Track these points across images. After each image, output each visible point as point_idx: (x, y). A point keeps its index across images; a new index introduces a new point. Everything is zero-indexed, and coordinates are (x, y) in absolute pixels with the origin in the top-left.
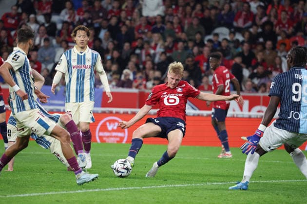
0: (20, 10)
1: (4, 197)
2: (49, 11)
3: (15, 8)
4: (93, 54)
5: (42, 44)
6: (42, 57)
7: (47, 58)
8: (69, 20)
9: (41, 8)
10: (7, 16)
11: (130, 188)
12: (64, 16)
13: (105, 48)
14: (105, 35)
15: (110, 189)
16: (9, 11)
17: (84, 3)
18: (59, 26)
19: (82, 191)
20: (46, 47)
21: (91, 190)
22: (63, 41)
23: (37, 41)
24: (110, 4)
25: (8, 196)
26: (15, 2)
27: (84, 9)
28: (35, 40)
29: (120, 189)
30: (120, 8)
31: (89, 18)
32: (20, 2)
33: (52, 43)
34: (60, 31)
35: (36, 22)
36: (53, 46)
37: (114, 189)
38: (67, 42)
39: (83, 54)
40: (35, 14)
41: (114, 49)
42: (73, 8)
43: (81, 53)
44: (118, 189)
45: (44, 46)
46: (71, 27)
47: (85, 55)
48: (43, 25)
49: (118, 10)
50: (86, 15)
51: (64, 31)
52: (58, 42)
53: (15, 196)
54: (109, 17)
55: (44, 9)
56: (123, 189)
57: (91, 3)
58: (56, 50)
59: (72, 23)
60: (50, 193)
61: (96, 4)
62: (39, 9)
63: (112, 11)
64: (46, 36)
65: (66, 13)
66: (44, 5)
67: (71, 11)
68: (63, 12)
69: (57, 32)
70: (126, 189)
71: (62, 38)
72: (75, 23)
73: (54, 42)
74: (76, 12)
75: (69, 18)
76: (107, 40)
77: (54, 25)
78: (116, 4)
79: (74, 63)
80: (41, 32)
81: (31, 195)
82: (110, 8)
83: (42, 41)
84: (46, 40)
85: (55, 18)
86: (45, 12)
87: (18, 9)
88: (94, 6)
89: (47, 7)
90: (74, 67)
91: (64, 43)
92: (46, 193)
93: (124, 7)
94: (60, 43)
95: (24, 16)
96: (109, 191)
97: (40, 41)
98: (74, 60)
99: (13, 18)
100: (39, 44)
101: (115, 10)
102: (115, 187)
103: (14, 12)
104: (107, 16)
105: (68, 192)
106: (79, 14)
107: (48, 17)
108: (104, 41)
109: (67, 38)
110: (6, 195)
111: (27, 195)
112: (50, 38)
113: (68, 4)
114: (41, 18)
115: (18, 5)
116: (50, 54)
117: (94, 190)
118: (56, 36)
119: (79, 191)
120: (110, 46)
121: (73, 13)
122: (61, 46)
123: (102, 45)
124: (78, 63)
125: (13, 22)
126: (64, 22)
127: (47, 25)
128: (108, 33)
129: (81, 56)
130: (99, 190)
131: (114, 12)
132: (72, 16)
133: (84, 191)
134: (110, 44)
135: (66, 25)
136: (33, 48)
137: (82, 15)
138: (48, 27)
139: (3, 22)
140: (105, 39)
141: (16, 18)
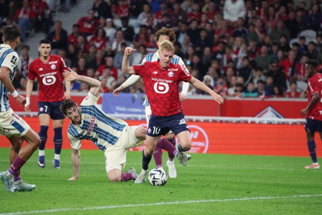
0: (96, 14)
1: (81, 209)
2: (126, 14)
3: (91, 12)
5: (120, 49)
6: (118, 62)
8: (147, 24)
9: (118, 11)
10: (83, 20)
11: (211, 200)
12: (142, 19)
13: (185, 52)
14: (185, 39)
15: (190, 202)
16: (85, 15)
17: (162, 6)
18: (137, 30)
19: (160, 204)
21: (170, 203)
22: (141, 45)
23: (114, 46)
24: (190, 6)
25: (84, 209)
27: (163, 12)
28: (111, 45)
29: (201, 201)
30: (200, 11)
31: (168, 22)
34: (138, 36)
35: (113, 26)
37: (195, 201)
38: (145, 47)
40: (112, 17)
41: (194, 54)
42: (150, 11)
44: (198, 201)
45: (121, 51)
46: (149, 31)
48: (120, 29)
49: (198, 14)
50: (165, 20)
51: (142, 36)
54: (189, 20)
55: (121, 12)
56: (204, 201)
57: (170, 6)
59: (150, 27)
60: (127, 206)
61: (176, 7)
62: (116, 12)
63: (191, 14)
64: (123, 41)
65: (144, 17)
66: (121, 8)
67: (149, 15)
68: (141, 16)
69: (134, 36)
70: (207, 201)
71: (140, 43)
72: (154, 27)
74: (154, 15)
75: (147, 21)
76: (187, 44)
77: (131, 29)
78: (195, 7)
80: (118, 36)
81: (109, 207)
82: (190, 10)
83: (119, 46)
84: (123, 44)
85: (132, 22)
86: (122, 15)
87: (94, 13)
88: (173, 10)
89: (124, 11)
91: (141, 48)
92: (124, 206)
93: (204, 10)
94: (138, 48)
95: (102, 20)
96: (189, 204)
97: (117, 46)
99: (89, 22)
100: (116, 50)
101: (195, 13)
103: (90, 16)
104: (187, 19)
106: (157, 17)
107: (125, 20)
108: (183, 46)
109: (145, 42)
110: (82, 208)
111: (104, 207)
112: (128, 43)
113: (146, 7)
114: (118, 23)
115: (94, 9)
117: (173, 203)
118: (134, 42)
119: (158, 204)
120: (190, 50)
121: (152, 16)
122: (139, 51)
123: (181, 50)
125: (89, 26)
126: (142, 26)
127: (124, 29)
128: (187, 37)
130: (179, 202)
131: (193, 15)
132: (150, 20)
133: (163, 203)
134: (190, 48)
135: (143, 29)
136: (109, 54)
137: (161, 18)
138: (125, 31)
139: (79, 26)
140: (184, 44)
141: (93, 22)
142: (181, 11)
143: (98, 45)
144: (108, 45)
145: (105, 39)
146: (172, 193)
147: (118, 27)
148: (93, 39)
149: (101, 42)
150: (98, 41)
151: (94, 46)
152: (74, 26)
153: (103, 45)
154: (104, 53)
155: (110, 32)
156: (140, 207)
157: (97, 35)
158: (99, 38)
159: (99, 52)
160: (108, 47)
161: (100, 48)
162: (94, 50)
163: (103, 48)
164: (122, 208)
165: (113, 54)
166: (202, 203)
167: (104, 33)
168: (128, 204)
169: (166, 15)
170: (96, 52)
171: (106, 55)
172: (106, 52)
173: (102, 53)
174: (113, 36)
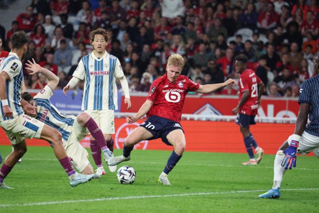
0: (35, 11)
1: (21, 205)
2: (65, 11)
3: (30, 8)
4: (110, 59)
5: (59, 46)
6: (58, 59)
7: (64, 61)
8: (86, 22)
9: (57, 8)
10: (22, 16)
11: (151, 196)
12: (81, 16)
13: (124, 50)
14: (124, 36)
15: (130, 198)
17: (101, 3)
18: (76, 28)
19: (101, 200)
20: (63, 50)
21: (111, 199)
22: (80, 43)
23: (53, 43)
24: (129, 4)
25: (24, 205)
26: (30, 2)
27: (102, 10)
28: (51, 42)
29: (141, 197)
30: (139, 8)
31: (107, 19)
32: (36, 2)
33: (69, 45)
34: (77, 33)
35: (52, 23)
36: (69, 48)
37: (135, 197)
38: (84, 44)
39: (100, 60)
40: (51, 14)
41: (133, 51)
42: (89, 9)
43: (99, 58)
44: (138, 197)
45: (61, 48)
46: (88, 28)
47: (102, 60)
48: (59, 26)
49: (137, 11)
50: (104, 17)
51: (81, 33)
52: (75, 44)
53: (32, 204)
54: (128, 17)
55: (60, 9)
56: (144, 197)
57: (109, 3)
58: (73, 52)
59: (89, 24)
60: (68, 202)
61: (114, 4)
62: (55, 9)
63: (130, 12)
64: (62, 38)
65: (83, 14)
66: (60, 6)
67: (88, 12)
68: (80, 13)
69: (74, 34)
70: (147, 197)
71: (79, 40)
72: (93, 24)
73: (71, 44)
74: (93, 13)
75: (87, 19)
76: (126, 41)
77: (70, 26)
78: (134, 4)
79: (92, 70)
80: (57, 33)
81: (49, 203)
82: (128, 8)
83: (59, 43)
84: (63, 42)
85: (71, 19)
86: (61, 12)
87: (33, 9)
88: (112, 7)
89: (63, 8)
90: (92, 73)
91: (81, 45)
92: (65, 202)
93: (142, 7)
94: (77, 45)
95: (40, 17)
96: (129, 200)
97: (57, 43)
98: (92, 66)
99: (28, 19)
100: (55, 47)
101: (133, 11)
102: (135, 195)
103: (29, 13)
104: (126, 16)
105: (86, 201)
106: (96, 15)
107: (64, 17)
108: (122, 43)
109: (84, 39)
110: (22, 204)
111: (44, 203)
112: (67, 40)
113: (85, 4)
114: (57, 20)
115: (33, 6)
116: (67, 57)
117: (114, 198)
118: (73, 38)
119: (99, 199)
120: (129, 48)
121: (91, 13)
122: (78, 49)
123: (121, 47)
124: (96, 70)
125: (28, 23)
126: (81, 23)
127: (63, 26)
128: (126, 35)
129: (99, 62)
130: (119, 198)
131: (132, 13)
132: (89, 17)
133: (103, 199)
134: (129, 46)
135: (83, 26)
136: (49, 50)
137: (100, 16)
138: (65, 28)
139: (18, 23)
140: (123, 41)
141: (32, 19)
142: (119, 8)
143: (37, 42)
144: (47, 41)
145: (44, 36)
146: (112, 189)
147: (57, 24)
148: (32, 36)
149: (41, 39)
150: (37, 38)
151: (34, 42)
152: (14, 23)
153: (43, 42)
154: (43, 50)
155: (49, 29)
156: (81, 202)
157: (36, 31)
158: (38, 35)
159: (38, 49)
160: (47, 44)
161: (40, 45)
162: (34, 47)
163: (42, 45)
164: (62, 204)
165: (52, 50)
166: (142, 199)
167: (43, 30)
168: (68, 200)
169: (105, 12)
170: (35, 49)
171: (45, 52)
172: (45, 49)
173: (41, 50)
174: (52, 33)
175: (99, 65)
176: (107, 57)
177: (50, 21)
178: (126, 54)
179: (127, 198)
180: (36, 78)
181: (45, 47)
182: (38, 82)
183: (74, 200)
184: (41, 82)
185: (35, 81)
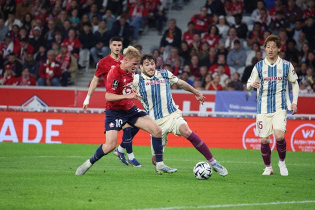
0: (209, 12)
1: (195, 207)
2: (240, 11)
3: (204, 9)
4: (284, 65)
5: (233, 46)
6: (232, 60)
7: (238, 62)
9: (231, 8)
10: (197, 17)
12: (256, 16)
13: (300, 50)
14: (300, 36)
15: (306, 202)
16: (198, 12)
18: (250, 28)
19: (276, 203)
20: (237, 50)
21: (286, 202)
22: (254, 43)
23: (227, 44)
25: (199, 207)
28: (224, 43)
31: (282, 19)
32: (210, 3)
33: (243, 45)
34: (251, 33)
35: (226, 23)
36: (244, 49)
37: (312, 201)
38: (259, 45)
39: (274, 65)
40: (225, 15)
41: (309, 51)
43: (272, 64)
45: (234, 49)
46: (263, 28)
47: (276, 66)
48: (233, 26)
50: (279, 17)
51: (256, 33)
52: (248, 45)
53: (206, 207)
54: (304, 17)
55: (235, 9)
57: (284, 2)
58: (247, 52)
59: (264, 24)
60: (242, 205)
62: (229, 10)
63: (307, 11)
64: (237, 38)
65: (258, 14)
66: (234, 5)
67: (263, 12)
68: (255, 13)
69: (248, 34)
71: (254, 40)
72: (268, 24)
73: (245, 44)
74: (268, 12)
75: (261, 18)
77: (244, 26)
78: (311, 3)
79: (265, 76)
80: (230, 34)
81: (223, 206)
82: (305, 7)
84: (237, 42)
85: (246, 19)
86: (235, 12)
87: (207, 10)
88: (287, 6)
89: (237, 8)
90: (265, 79)
91: (255, 45)
94: (251, 46)
95: (215, 18)
96: (305, 204)
97: (230, 44)
98: (265, 72)
99: (202, 20)
100: (229, 47)
101: (310, 9)
103: (203, 14)
104: (302, 15)
105: (261, 204)
106: (271, 14)
107: (238, 17)
109: (259, 40)
110: (196, 206)
111: (218, 206)
112: (241, 40)
113: (260, 4)
114: (231, 20)
115: (207, 6)
116: (241, 57)
117: (290, 202)
119: (274, 203)
120: (305, 48)
122: (252, 49)
123: (296, 47)
124: (269, 76)
125: (202, 24)
126: (255, 23)
127: (237, 26)
128: (302, 34)
129: (272, 68)
130: (295, 202)
131: (309, 11)
132: (264, 17)
133: (278, 203)
134: (305, 45)
135: (257, 26)
136: (222, 51)
137: (275, 15)
138: (239, 28)
140: (299, 41)
141: (206, 20)
143: (211, 42)
144: (220, 41)
145: (218, 36)
146: (287, 192)
147: (231, 25)
148: (206, 37)
149: (214, 39)
150: (211, 39)
151: (207, 43)
152: (189, 24)
153: (216, 43)
154: (217, 51)
155: (222, 29)
158: (212, 35)
159: (212, 49)
160: (221, 44)
161: (213, 46)
162: (207, 48)
163: (216, 46)
167: (217, 30)
168: (242, 203)
169: (280, 12)
170: (209, 50)
171: (219, 53)
172: (219, 50)
173: (215, 51)
174: (226, 33)
175: (272, 71)
176: (280, 63)
177: (224, 21)
178: (302, 53)
179: (303, 202)
180: (210, 79)
181: (219, 48)
182: (212, 82)
183: (249, 203)
184: (214, 83)
185: (209, 82)
